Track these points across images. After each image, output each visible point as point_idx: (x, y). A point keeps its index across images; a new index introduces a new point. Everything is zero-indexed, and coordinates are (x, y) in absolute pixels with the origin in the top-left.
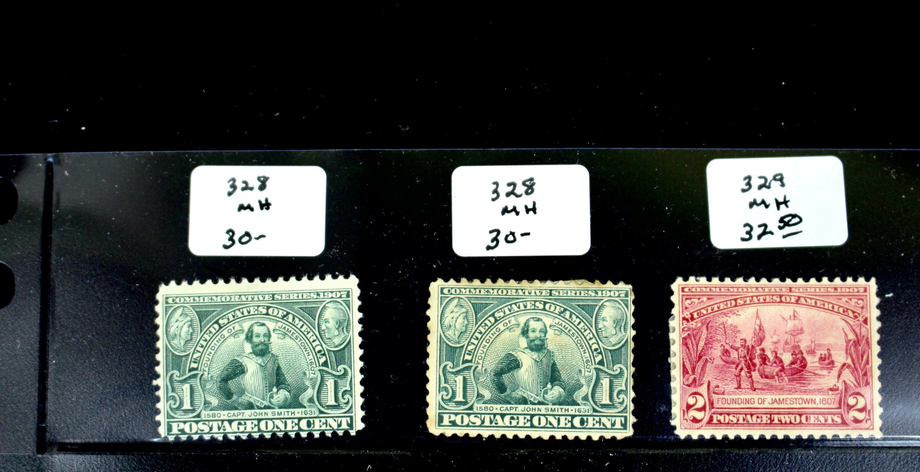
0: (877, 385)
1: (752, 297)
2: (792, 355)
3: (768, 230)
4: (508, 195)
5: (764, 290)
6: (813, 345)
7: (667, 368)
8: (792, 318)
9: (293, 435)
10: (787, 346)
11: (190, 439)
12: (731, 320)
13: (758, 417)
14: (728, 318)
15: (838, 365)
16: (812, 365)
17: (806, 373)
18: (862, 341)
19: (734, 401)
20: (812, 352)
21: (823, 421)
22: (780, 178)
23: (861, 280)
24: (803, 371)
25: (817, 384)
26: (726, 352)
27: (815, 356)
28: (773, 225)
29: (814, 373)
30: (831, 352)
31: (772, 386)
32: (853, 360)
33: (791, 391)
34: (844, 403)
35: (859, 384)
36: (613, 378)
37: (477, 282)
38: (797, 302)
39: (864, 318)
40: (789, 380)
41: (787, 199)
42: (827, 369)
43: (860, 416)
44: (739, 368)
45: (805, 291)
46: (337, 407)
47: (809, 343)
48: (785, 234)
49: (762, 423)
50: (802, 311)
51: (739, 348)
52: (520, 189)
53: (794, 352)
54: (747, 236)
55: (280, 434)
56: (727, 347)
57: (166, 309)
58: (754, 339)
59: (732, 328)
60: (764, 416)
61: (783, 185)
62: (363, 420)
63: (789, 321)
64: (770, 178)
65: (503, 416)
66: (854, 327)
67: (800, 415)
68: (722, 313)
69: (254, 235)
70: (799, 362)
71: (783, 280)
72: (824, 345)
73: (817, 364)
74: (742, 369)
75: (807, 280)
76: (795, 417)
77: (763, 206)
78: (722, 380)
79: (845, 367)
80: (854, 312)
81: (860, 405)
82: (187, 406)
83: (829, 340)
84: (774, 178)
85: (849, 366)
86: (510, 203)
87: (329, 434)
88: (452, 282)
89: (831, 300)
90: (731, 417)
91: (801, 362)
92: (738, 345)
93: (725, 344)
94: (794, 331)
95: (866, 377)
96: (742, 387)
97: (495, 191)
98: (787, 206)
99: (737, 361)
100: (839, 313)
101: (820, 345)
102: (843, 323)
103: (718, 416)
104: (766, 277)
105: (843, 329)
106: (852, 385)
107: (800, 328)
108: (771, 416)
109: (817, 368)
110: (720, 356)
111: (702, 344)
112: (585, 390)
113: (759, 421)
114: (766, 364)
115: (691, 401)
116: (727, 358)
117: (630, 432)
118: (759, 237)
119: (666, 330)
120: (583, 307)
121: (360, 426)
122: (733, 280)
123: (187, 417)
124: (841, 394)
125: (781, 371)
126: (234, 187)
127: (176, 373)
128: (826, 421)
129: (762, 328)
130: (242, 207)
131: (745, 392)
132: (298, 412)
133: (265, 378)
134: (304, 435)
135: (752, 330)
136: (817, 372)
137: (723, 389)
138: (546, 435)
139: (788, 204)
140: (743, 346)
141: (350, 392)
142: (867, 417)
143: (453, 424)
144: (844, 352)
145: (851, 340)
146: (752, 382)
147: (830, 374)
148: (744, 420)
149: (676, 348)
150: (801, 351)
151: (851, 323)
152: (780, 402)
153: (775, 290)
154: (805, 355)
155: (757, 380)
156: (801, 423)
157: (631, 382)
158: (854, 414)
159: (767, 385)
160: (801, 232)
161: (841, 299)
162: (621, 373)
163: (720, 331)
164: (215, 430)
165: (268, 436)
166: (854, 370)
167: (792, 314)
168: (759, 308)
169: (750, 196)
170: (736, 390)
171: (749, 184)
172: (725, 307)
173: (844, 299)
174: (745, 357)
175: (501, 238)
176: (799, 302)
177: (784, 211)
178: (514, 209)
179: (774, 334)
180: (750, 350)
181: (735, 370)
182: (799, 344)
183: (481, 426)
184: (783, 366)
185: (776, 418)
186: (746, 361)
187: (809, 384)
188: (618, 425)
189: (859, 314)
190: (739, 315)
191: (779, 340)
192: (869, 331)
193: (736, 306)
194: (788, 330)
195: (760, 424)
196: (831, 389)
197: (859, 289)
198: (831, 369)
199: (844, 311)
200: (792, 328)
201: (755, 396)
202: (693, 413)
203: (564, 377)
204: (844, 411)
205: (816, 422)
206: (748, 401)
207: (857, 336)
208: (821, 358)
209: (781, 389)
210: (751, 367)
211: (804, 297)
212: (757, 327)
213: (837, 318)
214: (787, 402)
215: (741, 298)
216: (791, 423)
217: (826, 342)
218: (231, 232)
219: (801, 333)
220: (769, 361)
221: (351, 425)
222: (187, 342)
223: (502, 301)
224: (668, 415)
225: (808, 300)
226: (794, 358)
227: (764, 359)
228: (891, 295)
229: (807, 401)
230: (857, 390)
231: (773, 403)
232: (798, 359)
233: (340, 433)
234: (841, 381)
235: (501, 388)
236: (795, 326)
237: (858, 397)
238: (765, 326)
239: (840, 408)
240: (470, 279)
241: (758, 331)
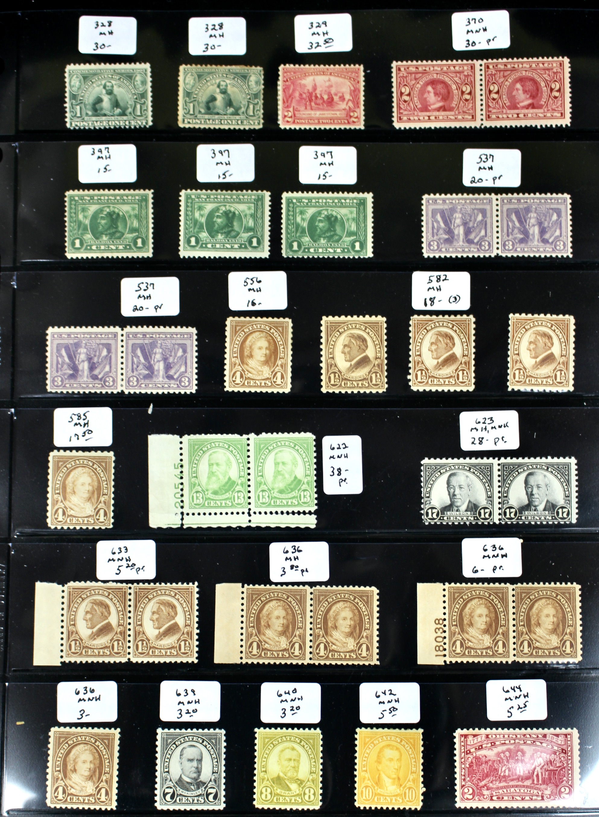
0: (362, 108)
1: (312, 72)
3: (319, 45)
4: (212, 29)
5: (317, 69)
6: (336, 92)
7: (276, 100)
8: (328, 81)
9: (123, 127)
11: (80, 128)
12: (303, 82)
13: (313, 121)
14: (301, 81)
15: (347, 100)
18: (357, 90)
19: (304, 114)
20: (336, 95)
21: (340, 122)
22: (325, 23)
23: (357, 66)
24: (332, 102)
25: (338, 107)
26: (301, 95)
28: (321, 43)
30: (344, 95)
32: (353, 98)
33: (327, 110)
34: (349, 115)
35: (355, 107)
36: (255, 105)
37: (199, 66)
38: (330, 74)
39: (358, 81)
40: (327, 106)
41: (328, 32)
42: (342, 101)
43: (355, 120)
44: (306, 101)
45: (334, 70)
46: (141, 116)
48: (326, 46)
49: (315, 123)
50: (332, 78)
51: (306, 93)
52: (217, 27)
53: (329, 94)
54: (311, 47)
55: (117, 127)
56: (301, 93)
57: (70, 75)
58: (312, 89)
59: (303, 85)
60: (316, 120)
61: (326, 26)
62: (152, 121)
64: (321, 23)
65: (209, 120)
66: (354, 85)
67: (331, 120)
68: (300, 79)
69: (106, 45)
70: (330, 98)
71: (325, 65)
72: (341, 92)
75: (334, 65)
76: (329, 121)
77: (317, 35)
78: (299, 105)
79: (349, 100)
80: (353, 78)
81: (355, 116)
82: (78, 115)
83: (343, 90)
84: (323, 23)
85: (351, 100)
86: (213, 33)
87: (138, 127)
88: (189, 66)
89: (345, 73)
90: (303, 120)
91: (332, 98)
92: (306, 91)
93: (300, 91)
95: (358, 105)
96: (307, 108)
97: (207, 28)
99: (305, 98)
100: (347, 79)
101: (339, 92)
102: (349, 83)
103: (297, 120)
104: (318, 64)
105: (349, 85)
106: (352, 108)
108: (319, 120)
110: (298, 96)
111: (291, 91)
112: (243, 109)
115: (286, 114)
116: (301, 97)
117: (261, 126)
118: (316, 48)
119: (276, 85)
120: (242, 76)
121: (150, 124)
122: (304, 65)
123: (78, 120)
124: (348, 111)
125: (323, 102)
126: (97, 25)
127: (74, 101)
130: (101, 34)
131: (308, 110)
132: (125, 118)
133: (111, 104)
134: (127, 127)
135: (312, 86)
137: (299, 109)
138: (227, 127)
139: (328, 34)
140: (308, 92)
141: (146, 110)
142: (358, 121)
143: (189, 123)
144: (349, 95)
145: (352, 90)
146: (311, 107)
147: (343, 103)
148: (308, 122)
149: (280, 93)
150: (331, 94)
151: (352, 83)
152: (323, 114)
153: (321, 69)
154: (333, 96)
155: (313, 106)
156: (331, 123)
157: (262, 106)
158: (353, 119)
159: (317, 108)
160: (333, 46)
161: (348, 73)
162: (258, 103)
163: (298, 86)
164: (90, 125)
165: (112, 127)
166: (353, 102)
167: (328, 79)
168: (314, 77)
169: (312, 31)
170: (304, 110)
171: (312, 26)
172: (301, 76)
173: (350, 73)
174: (309, 96)
175: (209, 47)
177: (326, 37)
178: (215, 36)
180: (311, 94)
181: (304, 102)
183: (201, 123)
184: (324, 100)
185: (321, 121)
186: (309, 98)
188: (256, 123)
189: (356, 79)
190: (307, 80)
192: (360, 86)
193: (305, 76)
196: (343, 109)
197: (356, 69)
198: (344, 101)
199: (349, 78)
201: (313, 112)
202: (287, 119)
203: (234, 104)
204: (349, 118)
205: (337, 123)
206: (309, 114)
207: (355, 88)
208: (340, 97)
209: (323, 110)
210: (311, 100)
211: (333, 72)
213: (347, 81)
214: (326, 115)
215: (307, 73)
216: (327, 123)
218: (97, 44)
220: (318, 98)
221: (147, 123)
222: (78, 89)
223: (209, 73)
224: (277, 120)
225: (335, 73)
227: (316, 97)
228: (369, 71)
229: (334, 114)
230: (354, 110)
231: (320, 115)
233: (142, 126)
234: (348, 106)
235: (208, 108)
237: (355, 112)
238: (317, 84)
239: (347, 117)
240: (196, 64)
241: (314, 86)
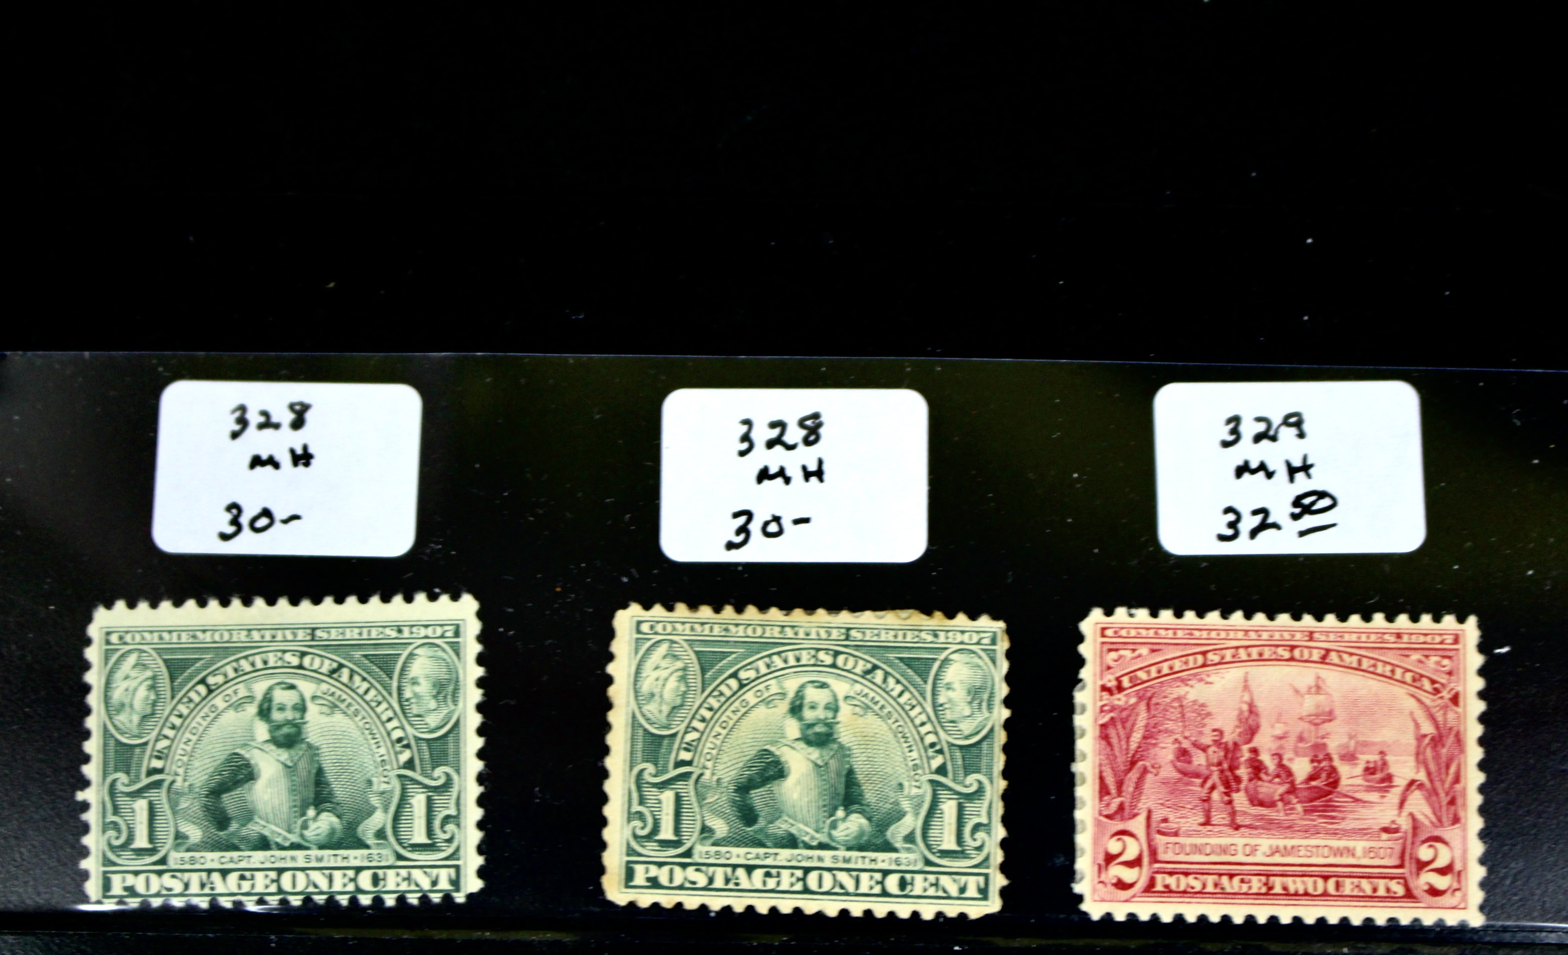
0: (1476, 823)
1: (1237, 648)
2: (1312, 761)
3: (1270, 520)
4: (771, 444)
5: (1260, 636)
6: (1352, 743)
7: (1068, 783)
8: (1313, 690)
9: (344, 900)
10: (1301, 745)
12: (1195, 693)
13: (1242, 881)
14: (1187, 689)
15: (1400, 782)
16: (1351, 782)
17: (1337, 797)
18: (1447, 737)
19: (1197, 849)
20: (1350, 757)
21: (1369, 892)
22: (1296, 422)
23: (1449, 621)
24: (1330, 793)
25: (1358, 819)
26: (1184, 754)
27: (1356, 764)
28: (1281, 512)
29: (1352, 798)
30: (1389, 758)
31: (1271, 822)
32: (1429, 774)
33: (1307, 832)
34: (1411, 858)
35: (1440, 820)
36: (965, 800)
37: (704, 612)
38: (1324, 660)
39: (1453, 692)
40: (1306, 811)
41: (1309, 462)
42: (1380, 790)
43: (1442, 882)
44: (1209, 784)
45: (1339, 639)
46: (431, 847)
47: (1345, 740)
48: (1303, 528)
49: (1250, 892)
50: (1332, 677)
51: (1209, 746)
52: (794, 434)
53: (1316, 756)
54: (1230, 532)
55: (319, 900)
56: (1186, 744)
57: (107, 655)
58: (1238, 730)
59: (1196, 707)
60: (1255, 879)
61: (1301, 435)
62: (481, 873)
63: (1307, 696)
64: (1277, 420)
65: (750, 869)
66: (1434, 710)
67: (1326, 878)
68: (1178, 678)
69: (279, 515)
70: (1324, 775)
71: (1297, 617)
72: (1374, 744)
73: (1359, 781)
74: (1213, 788)
75: (1343, 618)
76: (1315, 883)
77: (1261, 475)
78: (1176, 807)
79: (1414, 787)
80: (1433, 682)
81: (1441, 863)
82: (141, 841)
83: (1384, 735)
84: (1286, 422)
85: (1421, 786)
86: (774, 461)
87: (414, 900)
88: (657, 610)
89: (1390, 657)
90: (1191, 880)
91: (1329, 776)
92: (1207, 740)
93: (1181, 739)
94: (1317, 715)
95: (1453, 808)
96: (1214, 823)
97: (746, 437)
98: (1309, 476)
99: (1205, 772)
100: (1404, 683)
101: (1365, 744)
102: (1411, 704)
103: (1166, 876)
104: (1264, 611)
105: (1412, 713)
106: (1427, 822)
107: (1327, 709)
108: (1268, 880)
109: (1357, 788)
110: (1172, 762)
111: (1136, 738)
112: (911, 822)
113: (1245, 887)
114: (1260, 779)
115: (1114, 847)
116: (1186, 765)
117: (994, 905)
118: (1254, 533)
120: (909, 663)
121: (474, 884)
122: (1201, 615)
123: (141, 864)
124: (1405, 838)
125: (1289, 792)
126: (242, 422)
127: (122, 778)
128: (1375, 890)
129: (1254, 709)
130: (257, 462)
131: (1220, 832)
132: (356, 857)
133: (292, 790)
134: (365, 900)
135: (1236, 713)
136: (1358, 795)
137: (1175, 826)
138: (831, 908)
139: (1312, 471)
140: (1217, 743)
141: (455, 820)
142: (1455, 885)
143: (654, 883)
144: (1412, 760)
145: (1425, 736)
146: (1233, 814)
147: (1385, 800)
148: (1216, 885)
149: (1086, 745)
150: (1328, 755)
151: (1428, 702)
152: (1287, 852)
153: (1282, 636)
154: (1337, 763)
155: (1243, 809)
156: (1325, 894)
157: (998, 808)
158: (1429, 878)
159: (1261, 819)
160: (1333, 525)
161: (1407, 656)
162: (980, 792)
163: (1172, 713)
164: (195, 888)
165: (296, 902)
166: (1432, 794)
167: (1313, 684)
168: (1248, 669)
169: (1238, 455)
170: (1201, 828)
171: (1235, 431)
172: (1184, 667)
173: (1415, 656)
174: (1219, 764)
175: (755, 528)
176: (1327, 661)
177: (1302, 484)
178: (783, 474)
179: (1278, 721)
180: (1231, 752)
181: (1199, 789)
182: (1325, 741)
183: (710, 885)
184: (1292, 783)
185: (1278, 884)
186: (1222, 771)
187: (1343, 819)
188: (972, 891)
189: (1443, 685)
190: (1211, 683)
191: (1286, 733)
192: (1461, 719)
193: (1204, 665)
194: (1304, 714)
195: (1245, 894)
196: (1386, 830)
197: (1445, 637)
198: (1387, 791)
199: (1414, 680)
200: (1312, 710)
201: (1239, 840)
202: (1117, 871)
203: (870, 795)
204: (1411, 872)
205: (1356, 893)
206: (1224, 850)
207: (1437, 727)
208: (1367, 769)
209: (1289, 828)
210: (1231, 783)
211: (1338, 651)
212: (1245, 707)
213: (1400, 691)
214: (1301, 853)
215: (1216, 650)
216: (1306, 894)
217: (1377, 739)
218: (234, 508)
219: (1330, 721)
220: (1267, 774)
221: (456, 883)
222: (145, 718)
223: (754, 647)
224: (1070, 874)
225: (1345, 656)
226: (1315, 768)
227: (1257, 768)
228: (1505, 650)
229: (1339, 852)
230: (1437, 833)
231: (1272, 854)
232: (1322, 769)
233: (436, 897)
234: (1405, 813)
235: (748, 815)
236: (1318, 706)
237: (1439, 845)
238: (1261, 705)
239: (1401, 866)
240: (693, 605)
241: (1246, 714)
